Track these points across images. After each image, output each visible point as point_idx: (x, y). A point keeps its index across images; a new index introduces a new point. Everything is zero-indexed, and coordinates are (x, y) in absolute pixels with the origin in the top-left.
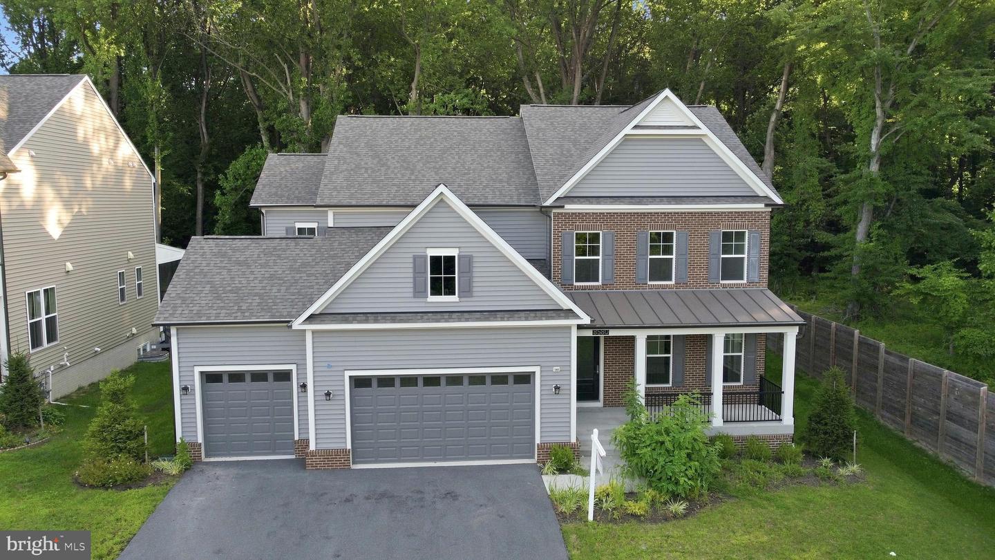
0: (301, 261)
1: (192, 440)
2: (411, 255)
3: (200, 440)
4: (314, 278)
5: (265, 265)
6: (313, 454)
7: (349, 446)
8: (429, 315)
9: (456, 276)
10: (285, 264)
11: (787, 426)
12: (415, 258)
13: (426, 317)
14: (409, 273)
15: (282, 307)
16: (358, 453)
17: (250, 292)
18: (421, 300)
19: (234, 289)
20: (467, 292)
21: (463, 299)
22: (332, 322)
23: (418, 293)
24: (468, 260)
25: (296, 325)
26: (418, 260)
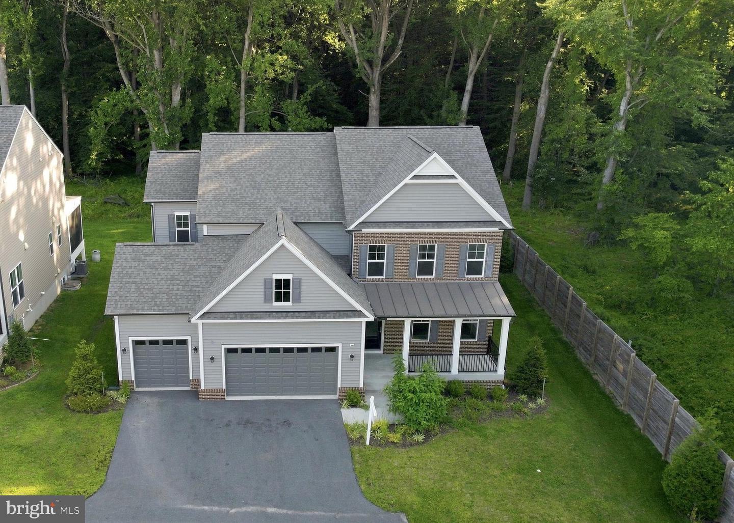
0: (189, 265)
1: (128, 378)
2: (263, 279)
3: (133, 379)
4: (199, 279)
5: (166, 268)
6: (203, 391)
7: (224, 387)
8: (274, 313)
9: (291, 291)
10: (179, 267)
11: (500, 376)
12: (265, 280)
13: (271, 315)
14: (261, 289)
15: (182, 302)
16: (229, 391)
17: (160, 290)
18: (269, 304)
19: (150, 287)
20: (298, 300)
21: (294, 304)
22: (215, 318)
23: (267, 300)
24: (298, 282)
25: (193, 320)
26: (267, 282)
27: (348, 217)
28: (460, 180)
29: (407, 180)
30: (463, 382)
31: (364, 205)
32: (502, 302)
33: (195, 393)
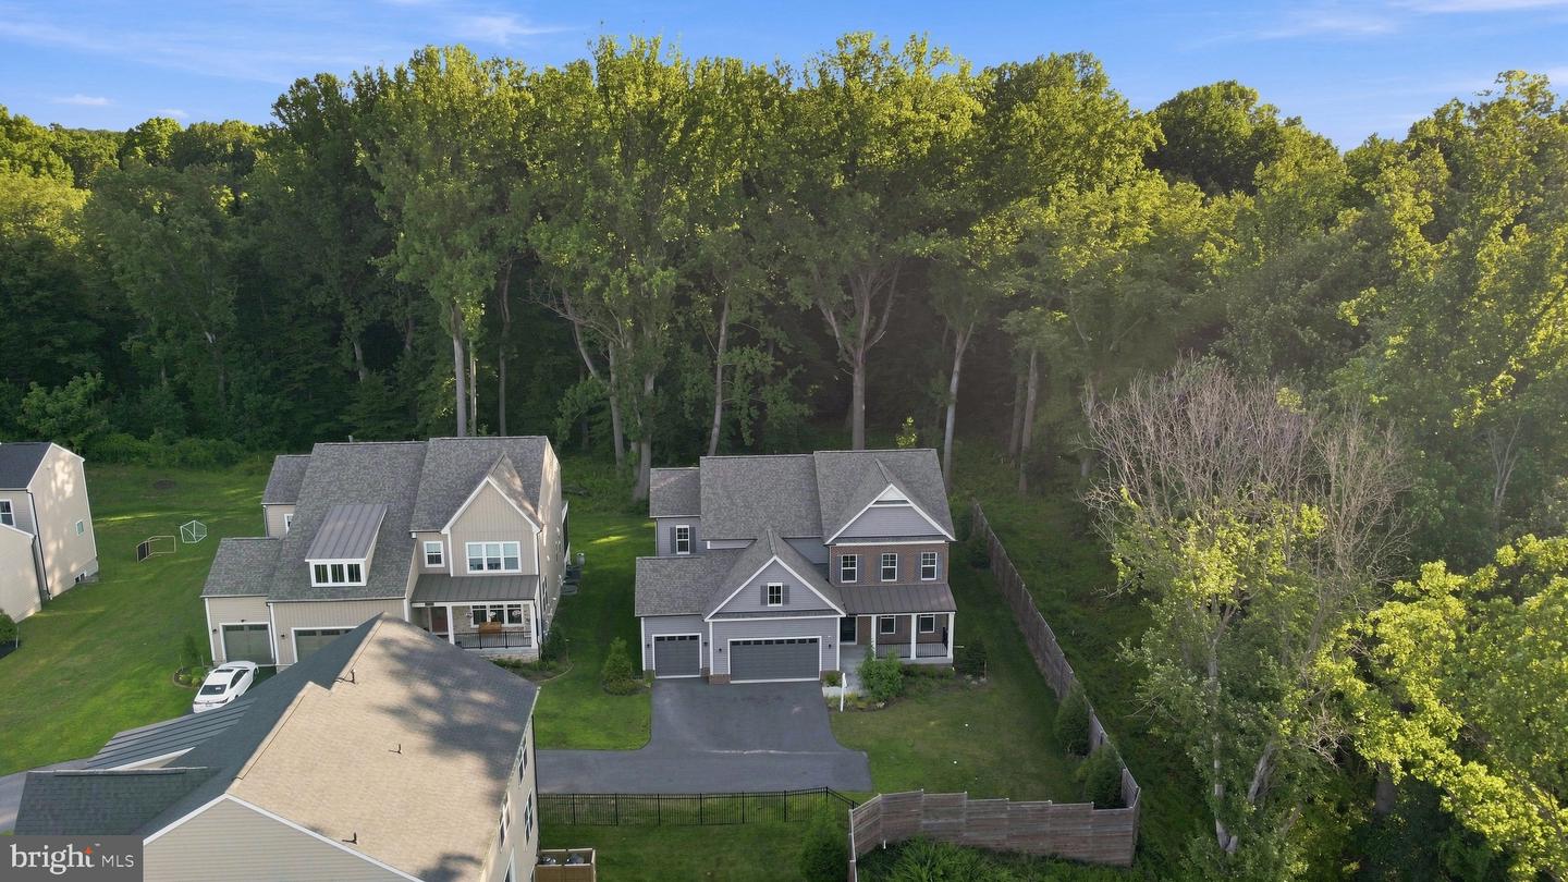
0: (698, 574)
1: (650, 669)
2: (760, 586)
3: (654, 668)
6: (712, 677)
7: (729, 673)
8: (768, 613)
9: (781, 595)
11: (948, 659)
13: (765, 615)
14: (759, 594)
15: (695, 606)
16: (734, 676)
17: (676, 595)
18: (764, 606)
19: (668, 594)
20: (786, 601)
21: (784, 606)
22: (723, 617)
23: (764, 602)
24: (786, 588)
25: (706, 620)
26: (763, 588)
27: (825, 533)
28: (912, 504)
29: (870, 505)
30: (920, 665)
31: (837, 523)
32: (948, 599)
33: (706, 679)
